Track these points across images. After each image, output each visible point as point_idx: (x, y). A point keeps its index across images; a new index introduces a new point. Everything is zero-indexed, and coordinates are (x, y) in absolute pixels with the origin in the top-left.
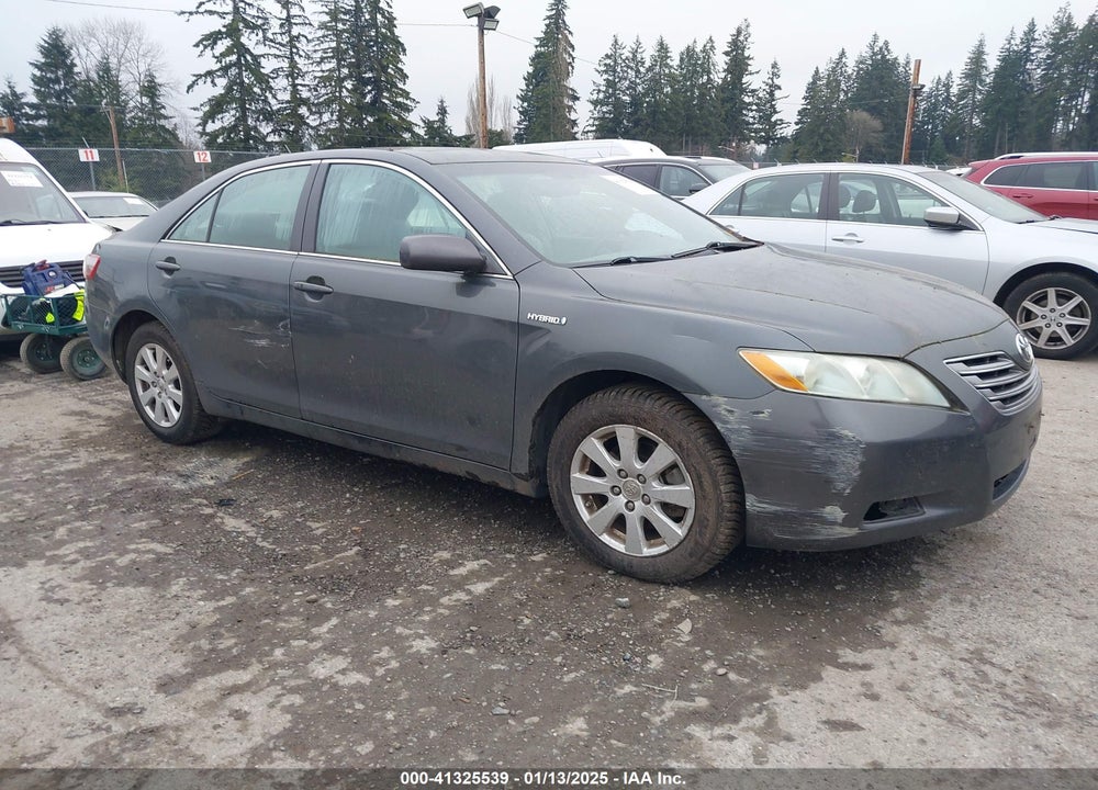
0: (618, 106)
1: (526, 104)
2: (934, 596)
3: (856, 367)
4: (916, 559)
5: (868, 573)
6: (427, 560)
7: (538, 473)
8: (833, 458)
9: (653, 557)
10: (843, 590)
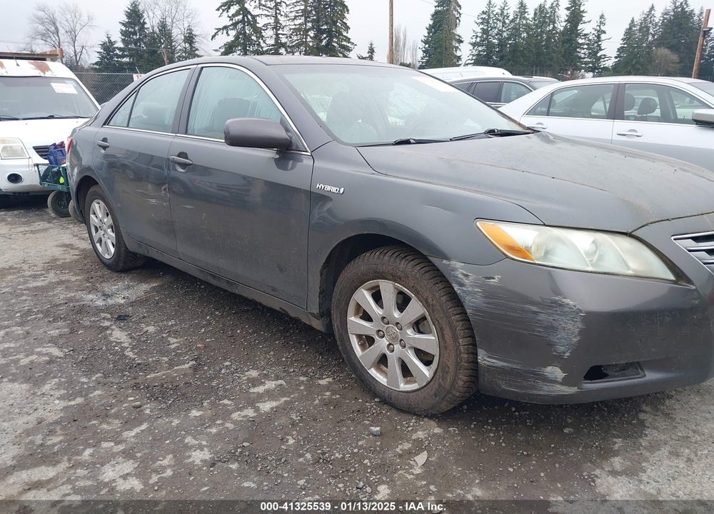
0: (490, 46)
1: (427, 46)
2: (654, 447)
3: (583, 240)
4: (644, 408)
5: (597, 418)
6: (239, 377)
7: (325, 314)
8: (555, 324)
9: (407, 392)
10: (570, 434)
